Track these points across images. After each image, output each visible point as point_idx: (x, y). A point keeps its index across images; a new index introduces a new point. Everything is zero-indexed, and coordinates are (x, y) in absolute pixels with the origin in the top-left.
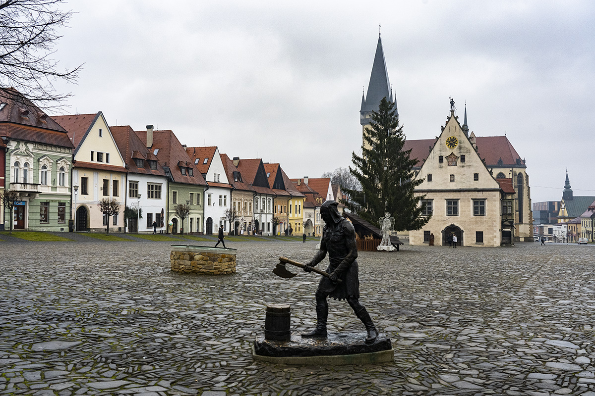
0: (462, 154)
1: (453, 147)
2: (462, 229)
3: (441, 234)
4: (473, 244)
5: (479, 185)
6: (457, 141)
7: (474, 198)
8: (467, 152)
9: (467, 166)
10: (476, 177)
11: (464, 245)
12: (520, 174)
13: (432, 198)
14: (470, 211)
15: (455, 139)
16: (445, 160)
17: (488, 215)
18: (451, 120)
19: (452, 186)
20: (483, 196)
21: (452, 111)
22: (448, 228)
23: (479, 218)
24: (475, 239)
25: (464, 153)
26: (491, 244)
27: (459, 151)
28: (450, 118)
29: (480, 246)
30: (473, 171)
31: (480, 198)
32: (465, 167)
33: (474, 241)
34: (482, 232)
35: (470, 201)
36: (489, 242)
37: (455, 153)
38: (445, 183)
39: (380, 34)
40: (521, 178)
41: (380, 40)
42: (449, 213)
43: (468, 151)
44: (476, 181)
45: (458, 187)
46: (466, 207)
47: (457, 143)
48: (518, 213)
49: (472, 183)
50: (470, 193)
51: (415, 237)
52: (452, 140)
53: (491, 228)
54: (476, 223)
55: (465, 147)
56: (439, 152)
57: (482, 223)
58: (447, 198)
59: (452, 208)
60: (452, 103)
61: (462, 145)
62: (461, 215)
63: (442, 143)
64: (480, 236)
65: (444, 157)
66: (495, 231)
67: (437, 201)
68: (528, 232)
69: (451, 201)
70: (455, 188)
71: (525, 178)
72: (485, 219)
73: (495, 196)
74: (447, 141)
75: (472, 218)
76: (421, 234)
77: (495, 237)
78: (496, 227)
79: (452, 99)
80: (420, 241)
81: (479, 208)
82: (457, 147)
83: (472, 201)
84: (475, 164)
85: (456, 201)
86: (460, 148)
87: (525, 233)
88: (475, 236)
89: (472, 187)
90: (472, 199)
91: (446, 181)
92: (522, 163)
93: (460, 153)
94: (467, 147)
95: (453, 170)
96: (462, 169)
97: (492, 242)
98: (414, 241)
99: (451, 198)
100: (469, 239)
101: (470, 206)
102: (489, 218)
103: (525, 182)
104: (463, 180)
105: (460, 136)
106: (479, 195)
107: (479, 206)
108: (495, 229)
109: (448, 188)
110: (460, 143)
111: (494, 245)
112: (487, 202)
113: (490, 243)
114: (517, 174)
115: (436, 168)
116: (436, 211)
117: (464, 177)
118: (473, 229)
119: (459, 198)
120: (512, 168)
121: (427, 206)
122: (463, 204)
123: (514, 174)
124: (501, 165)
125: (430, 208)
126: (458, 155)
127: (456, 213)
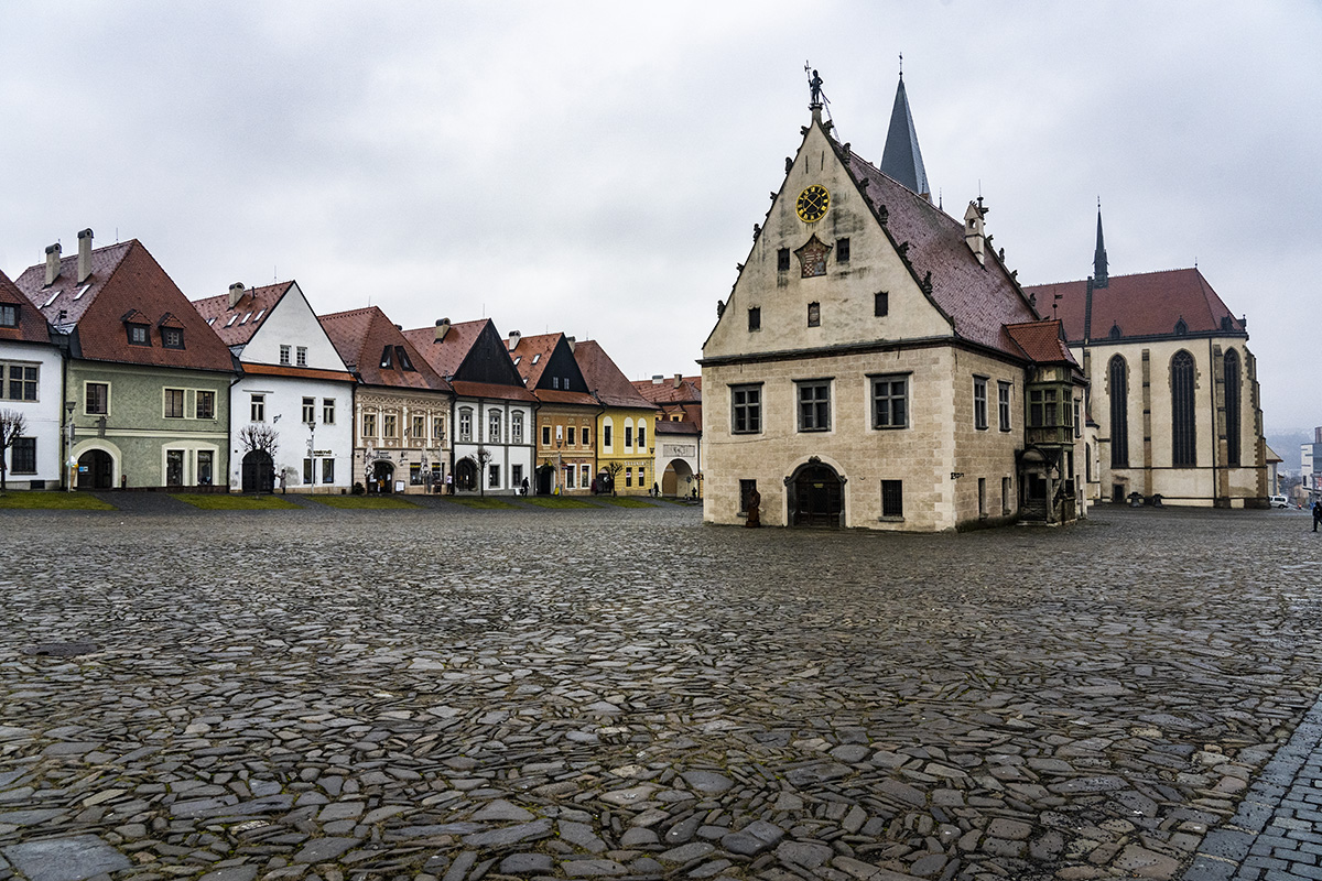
0: (840, 236)
1: (816, 216)
2: (841, 472)
3: (785, 488)
4: (875, 522)
5: (889, 330)
6: (826, 197)
7: (874, 371)
8: (854, 230)
9: (854, 272)
10: (881, 304)
11: (848, 525)
12: (1231, 351)
13: (760, 379)
14: (862, 416)
15: (823, 191)
16: (794, 261)
17: (916, 425)
18: (810, 135)
19: (814, 339)
20: (902, 364)
21: (816, 107)
22: (802, 470)
23: (888, 436)
24: (880, 505)
25: (846, 231)
26: (926, 523)
27: (831, 229)
28: (810, 130)
29: (893, 527)
30: (872, 285)
31: (892, 371)
32: (850, 277)
33: (875, 509)
34: (900, 481)
35: (861, 384)
36: (921, 516)
37: (821, 236)
38: (795, 332)
39: (901, 74)
40: (1233, 359)
41: (901, 86)
42: (805, 425)
43: (859, 225)
44: (880, 319)
45: (831, 342)
46: (852, 403)
47: (826, 205)
48: (1225, 441)
49: (869, 325)
50: (866, 358)
51: (717, 498)
52: (812, 197)
53: (925, 467)
54: (883, 451)
55: (848, 214)
56: (778, 239)
57: (899, 452)
58: (799, 377)
59: (814, 412)
60: (816, 85)
61: (840, 207)
62: (839, 424)
63: (787, 208)
65: (791, 252)
66: (939, 480)
67: (771, 389)
68: (1253, 487)
69: (810, 385)
70: (821, 344)
71: (1243, 361)
72: (907, 440)
73: (936, 361)
74: (800, 202)
75: (870, 438)
76: (732, 489)
77: (939, 498)
78: (941, 464)
79: (815, 73)
80: (731, 511)
81: (890, 406)
82: (826, 216)
83: (867, 383)
84: (877, 264)
85: (824, 384)
86: (836, 217)
87: (1246, 490)
88: (878, 494)
89: (871, 338)
90: (867, 376)
91: (796, 325)
92: (1235, 326)
93: (835, 232)
94: (854, 210)
95: (814, 287)
96: (841, 283)
97: (928, 513)
98: (713, 511)
99: (810, 376)
100: (861, 509)
101: (861, 400)
102: (922, 437)
103: (1244, 369)
104: (843, 318)
105: (835, 180)
106: (890, 363)
107: (890, 396)
108: (936, 473)
109: (803, 346)
110: (836, 202)
111: (934, 526)
112: (912, 385)
113: (924, 517)
114: (1223, 352)
115: (771, 287)
116: (770, 419)
117: (846, 307)
118: (872, 471)
119: (830, 374)
120: (1210, 338)
121: (747, 404)
122: (843, 392)
123: (1215, 353)
124: (1182, 332)
125: (755, 412)
126: (830, 241)
127: (823, 423)
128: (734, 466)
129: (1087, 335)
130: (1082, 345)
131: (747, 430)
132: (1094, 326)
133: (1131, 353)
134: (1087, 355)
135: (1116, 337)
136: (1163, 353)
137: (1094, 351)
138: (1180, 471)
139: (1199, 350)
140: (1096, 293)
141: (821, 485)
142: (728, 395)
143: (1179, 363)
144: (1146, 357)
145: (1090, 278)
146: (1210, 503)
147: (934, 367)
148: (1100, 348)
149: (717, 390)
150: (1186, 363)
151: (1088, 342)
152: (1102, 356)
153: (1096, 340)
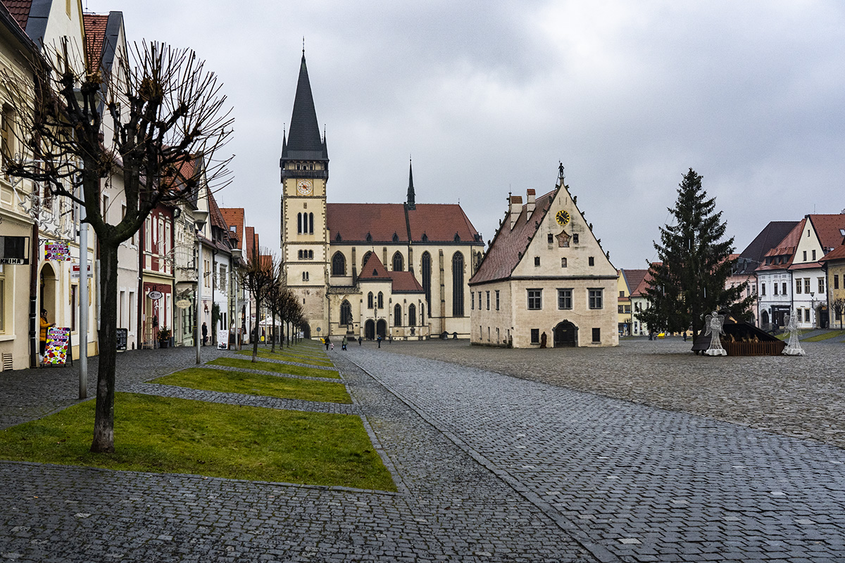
0: (575, 233)
1: (564, 223)
2: (576, 325)
3: (552, 332)
4: (589, 344)
5: (595, 271)
6: (568, 216)
7: (589, 287)
8: (580, 231)
9: (581, 247)
10: (591, 261)
11: (579, 345)
12: (479, 252)
13: (541, 287)
14: (585, 304)
15: (567, 213)
16: (554, 238)
17: (606, 308)
18: (561, 190)
19: (564, 272)
20: (600, 285)
22: (560, 325)
23: (595, 311)
24: (591, 338)
25: (577, 231)
26: (609, 343)
27: (571, 229)
28: (560, 187)
29: (597, 346)
30: (588, 254)
31: (596, 287)
32: (579, 249)
34: (599, 329)
35: (585, 291)
36: (607, 341)
37: (567, 231)
38: (556, 269)
39: (303, 51)
41: (303, 60)
42: (561, 306)
43: (582, 230)
44: (591, 267)
45: (571, 274)
46: (581, 298)
47: (568, 219)
49: (587, 269)
50: (586, 282)
51: (520, 337)
52: (563, 215)
53: (609, 324)
54: (593, 317)
55: (577, 225)
56: (548, 230)
57: (599, 317)
58: (559, 287)
59: (565, 300)
60: (561, 168)
61: (574, 221)
62: (576, 307)
63: (551, 217)
64: (596, 334)
65: (554, 236)
66: (614, 328)
67: (547, 292)
69: (563, 291)
70: (568, 275)
72: (602, 313)
73: (613, 285)
74: (557, 216)
75: (588, 312)
76: (527, 333)
77: (614, 334)
78: (614, 322)
79: (561, 164)
80: (527, 342)
81: (596, 300)
82: (569, 223)
83: (587, 291)
84: (590, 246)
85: (569, 291)
86: (573, 225)
88: (591, 333)
89: (587, 274)
90: (587, 288)
91: (557, 266)
92: (479, 239)
93: (573, 231)
94: (580, 224)
95: (564, 252)
96: (576, 251)
97: (610, 340)
98: (518, 343)
99: (563, 287)
100: (584, 339)
101: (585, 297)
102: (607, 312)
104: (576, 265)
105: (572, 210)
106: (596, 284)
107: (596, 296)
108: (613, 325)
109: (560, 275)
110: (572, 219)
111: (612, 344)
112: (604, 292)
115: (545, 249)
116: (546, 304)
117: (577, 261)
118: (589, 325)
119: (572, 287)
120: (471, 246)
121: (535, 297)
122: (578, 294)
123: (474, 254)
124: (457, 241)
125: (539, 301)
126: (571, 234)
127: (569, 306)
128: (529, 323)
129: (410, 238)
130: (408, 245)
131: (535, 308)
132: (412, 233)
133: (434, 251)
134: (410, 250)
135: (425, 241)
136: (449, 251)
137: (414, 248)
139: (466, 251)
140: (410, 212)
141: (565, 331)
142: (526, 293)
143: (456, 258)
144: (441, 254)
145: (405, 203)
147: (612, 287)
148: (417, 246)
149: (520, 291)
150: (459, 258)
151: (410, 243)
152: (418, 251)
153: (415, 242)
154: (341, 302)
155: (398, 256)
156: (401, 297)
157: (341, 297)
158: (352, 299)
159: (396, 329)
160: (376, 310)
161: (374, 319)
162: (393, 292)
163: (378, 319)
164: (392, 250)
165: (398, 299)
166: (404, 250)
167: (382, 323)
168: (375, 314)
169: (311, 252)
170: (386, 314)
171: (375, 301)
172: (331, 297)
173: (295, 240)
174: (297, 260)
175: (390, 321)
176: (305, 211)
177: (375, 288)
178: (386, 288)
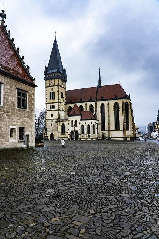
12: (127, 102)
39: (55, 36)
40: (127, 105)
41: (55, 39)
48: (125, 124)
68: (132, 135)
71: (129, 105)
87: (130, 135)
92: (127, 97)
103: (129, 107)
114: (125, 103)
120: (122, 99)
123: (123, 103)
124: (116, 98)
129: (96, 99)
130: (95, 101)
132: (98, 97)
133: (105, 103)
134: (96, 103)
135: (102, 99)
136: (112, 103)
137: (98, 102)
138: (116, 131)
139: (120, 102)
140: (99, 89)
143: (116, 105)
144: (108, 104)
145: (97, 86)
146: (123, 139)
148: (99, 102)
150: (117, 105)
151: (96, 100)
152: (99, 103)
153: (98, 100)
154: (62, 124)
155: (91, 106)
156: (84, 122)
157: (62, 123)
158: (66, 123)
159: (82, 135)
160: (74, 127)
161: (74, 131)
162: (81, 120)
163: (75, 131)
164: (89, 104)
165: (83, 122)
166: (93, 103)
167: (77, 133)
168: (74, 129)
169: (54, 106)
170: (78, 129)
171: (74, 124)
172: (58, 123)
173: (49, 102)
174: (49, 110)
175: (80, 132)
176: (52, 91)
177: (74, 118)
178: (78, 118)
